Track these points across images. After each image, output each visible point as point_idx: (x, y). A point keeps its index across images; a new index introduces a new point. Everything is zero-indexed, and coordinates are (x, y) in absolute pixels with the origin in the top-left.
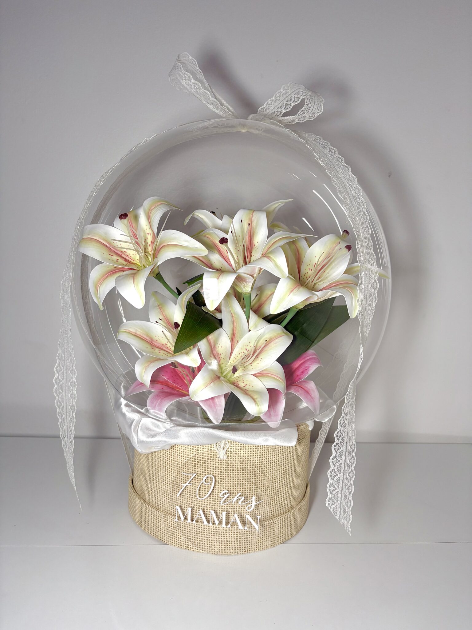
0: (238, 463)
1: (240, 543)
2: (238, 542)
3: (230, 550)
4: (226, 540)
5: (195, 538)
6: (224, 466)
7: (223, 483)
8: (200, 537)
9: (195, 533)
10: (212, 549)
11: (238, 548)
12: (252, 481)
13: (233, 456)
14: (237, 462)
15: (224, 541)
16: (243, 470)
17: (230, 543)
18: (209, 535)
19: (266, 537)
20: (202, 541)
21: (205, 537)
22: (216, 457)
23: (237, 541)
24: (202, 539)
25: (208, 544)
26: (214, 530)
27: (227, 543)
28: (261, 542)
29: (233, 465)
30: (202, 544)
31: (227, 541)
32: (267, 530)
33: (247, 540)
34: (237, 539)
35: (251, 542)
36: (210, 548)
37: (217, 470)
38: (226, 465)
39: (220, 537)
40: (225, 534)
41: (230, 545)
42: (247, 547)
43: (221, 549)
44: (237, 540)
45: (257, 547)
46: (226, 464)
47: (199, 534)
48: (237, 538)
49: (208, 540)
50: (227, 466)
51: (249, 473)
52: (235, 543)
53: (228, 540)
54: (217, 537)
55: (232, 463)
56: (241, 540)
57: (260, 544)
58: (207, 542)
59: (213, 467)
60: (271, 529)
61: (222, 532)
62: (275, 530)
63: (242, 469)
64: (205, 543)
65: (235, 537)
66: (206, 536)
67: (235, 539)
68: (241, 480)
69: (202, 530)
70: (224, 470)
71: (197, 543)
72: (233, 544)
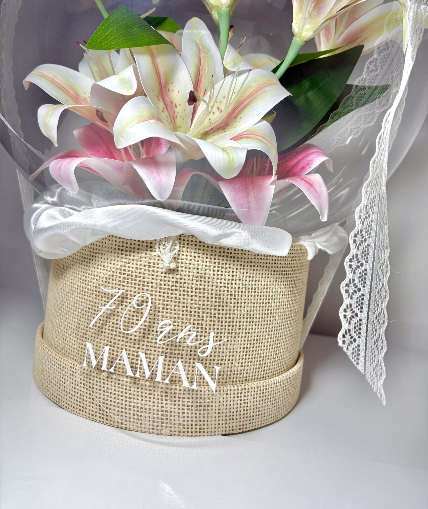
0: (193, 280)
1: (188, 417)
2: (185, 415)
3: (171, 427)
4: (164, 409)
5: (115, 402)
6: (170, 283)
7: (167, 313)
8: (123, 402)
9: (115, 394)
10: (141, 424)
11: (184, 425)
12: (215, 314)
13: (186, 268)
14: (191, 277)
15: (162, 411)
16: (200, 293)
17: (171, 416)
18: (138, 399)
19: (232, 412)
20: (126, 409)
21: (130, 402)
22: (158, 268)
23: (184, 413)
24: (126, 405)
25: (136, 415)
26: (146, 392)
27: (167, 415)
28: (222, 420)
29: (185, 283)
30: (126, 413)
31: (166, 411)
32: (234, 401)
33: (200, 414)
34: (184, 409)
35: (206, 417)
36: (138, 421)
37: (158, 289)
38: (173, 282)
39: (156, 404)
40: (164, 399)
41: (171, 418)
42: (200, 425)
43: (155, 424)
44: (183, 411)
45: (215, 428)
46: (173, 280)
47: (122, 396)
48: (184, 407)
49: (136, 407)
50: (174, 284)
51: (210, 299)
52: (179, 416)
53: (169, 409)
54: (151, 404)
55: (183, 279)
56: (190, 412)
57: (221, 422)
58: (134, 411)
59: (152, 283)
60: (241, 400)
61: (160, 395)
62: (247, 403)
63: (198, 291)
64: (130, 412)
65: (181, 406)
66: (132, 400)
67: (181, 408)
68: (197, 310)
69: (126, 389)
70: (169, 289)
71: (118, 411)
72: (176, 418)
